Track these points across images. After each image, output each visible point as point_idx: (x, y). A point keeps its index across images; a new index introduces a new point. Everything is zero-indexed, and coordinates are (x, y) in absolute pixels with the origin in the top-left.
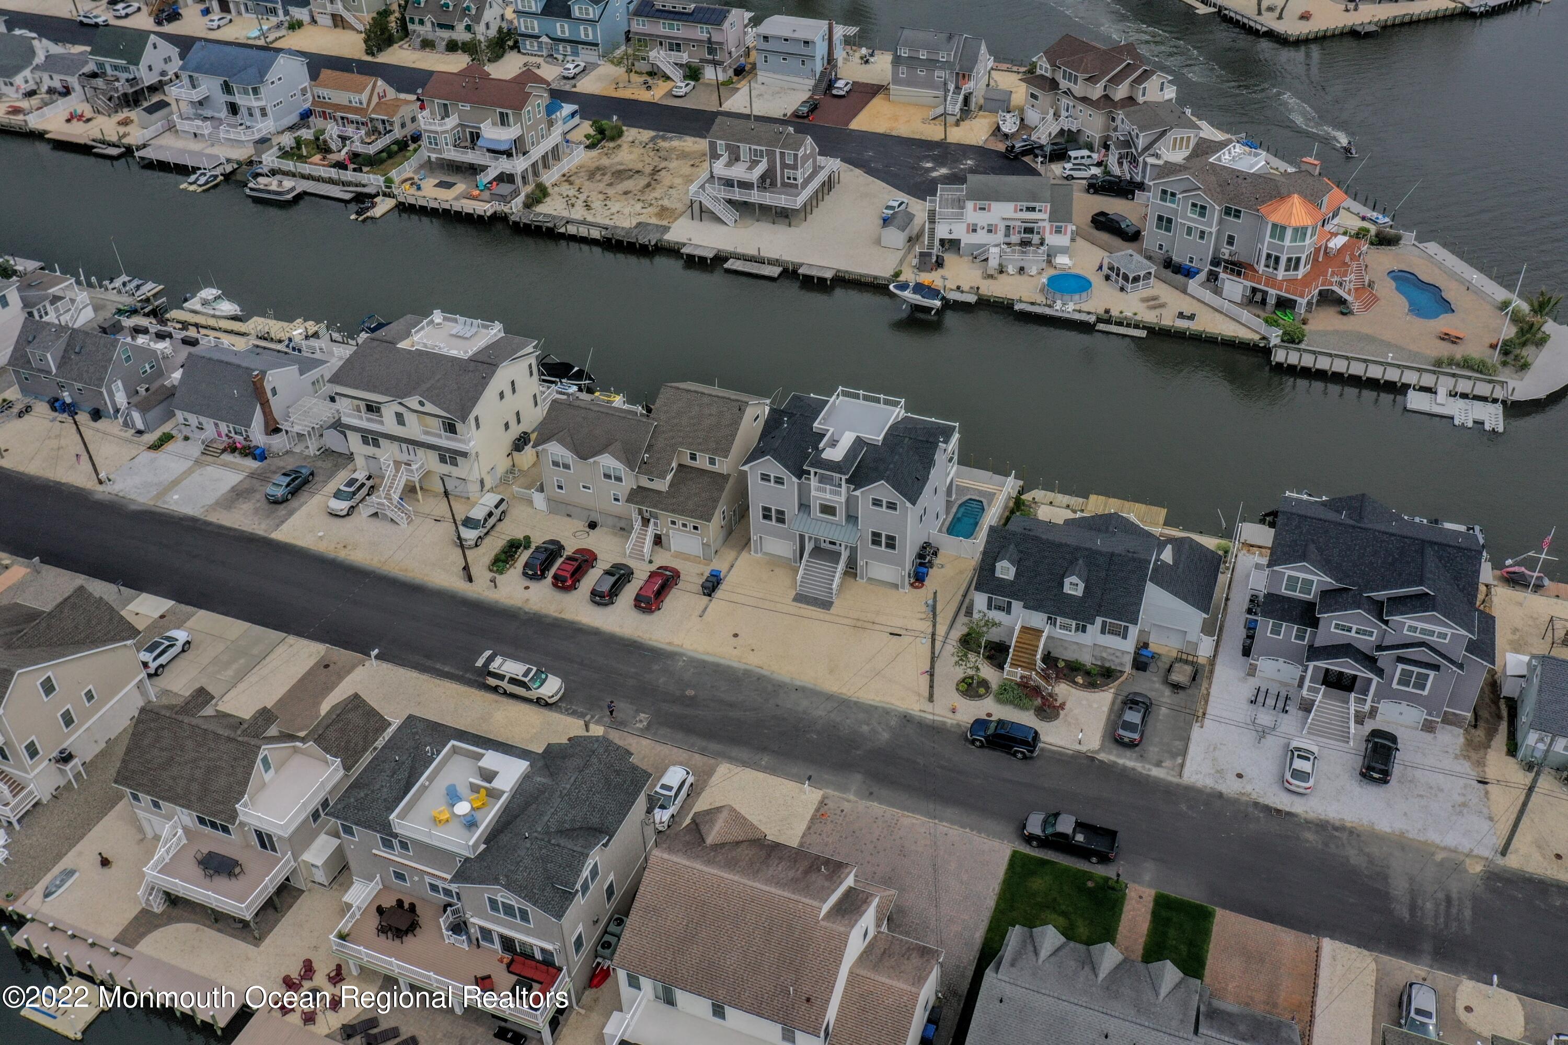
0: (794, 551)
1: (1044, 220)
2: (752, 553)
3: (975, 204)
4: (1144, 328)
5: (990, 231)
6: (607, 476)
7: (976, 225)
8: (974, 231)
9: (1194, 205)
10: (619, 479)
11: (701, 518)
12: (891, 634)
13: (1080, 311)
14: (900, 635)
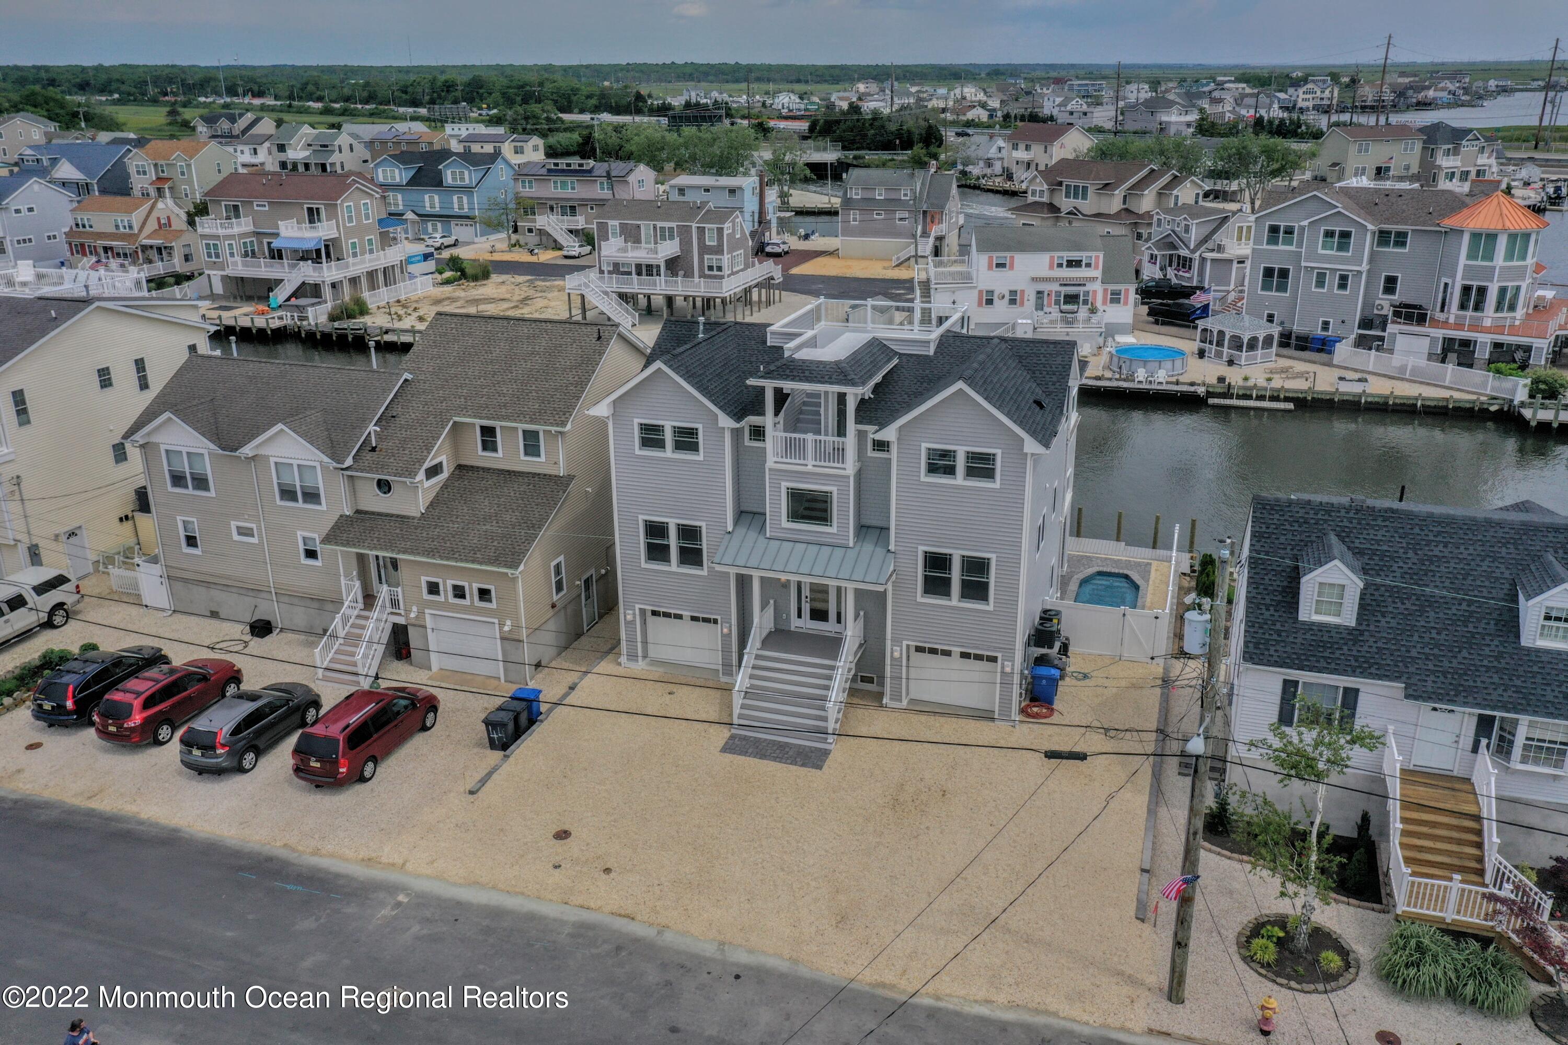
0: (726, 637)
1: (1094, 279)
2: (623, 659)
3: (991, 258)
4: (1287, 399)
5: (1013, 302)
6: (288, 493)
7: (992, 292)
8: (990, 302)
9: (1329, 234)
10: (312, 496)
11: (495, 561)
12: (1051, 755)
13: (1177, 383)
14: (1082, 757)
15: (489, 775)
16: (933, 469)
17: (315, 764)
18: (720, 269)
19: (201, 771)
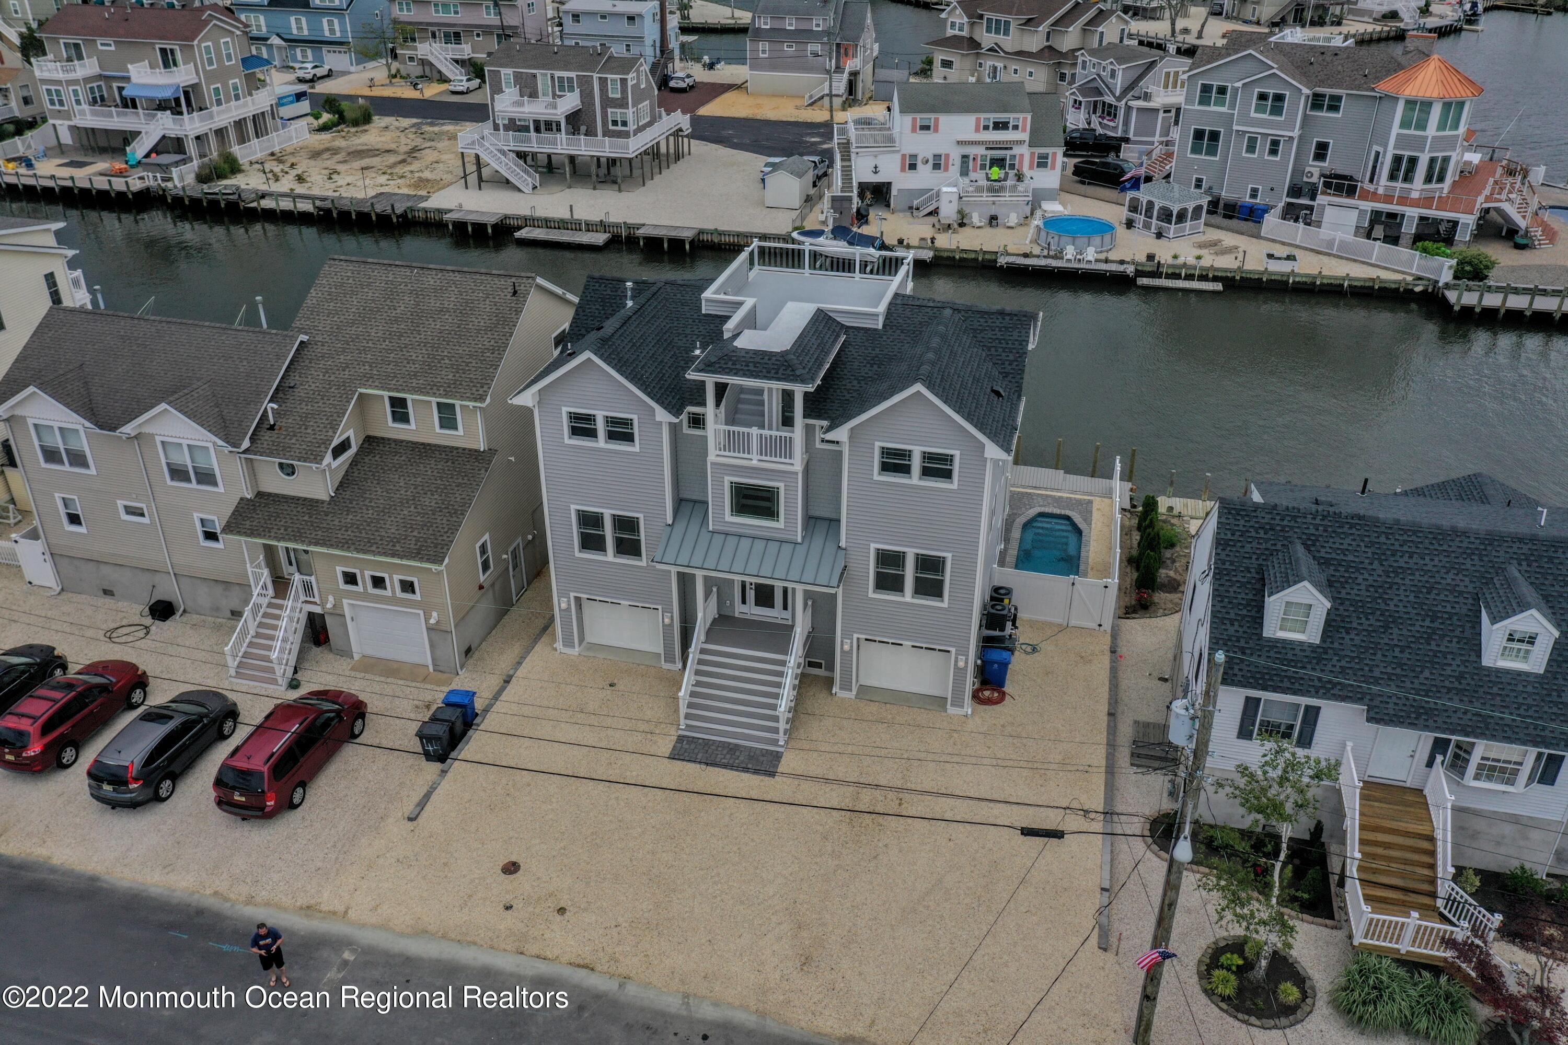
0: (668, 629)
1: (1020, 142)
2: (559, 645)
3: (914, 120)
4: (1215, 279)
5: (937, 166)
6: (178, 473)
7: (914, 156)
8: (913, 167)
9: (1263, 97)
10: (206, 477)
11: (417, 555)
12: (1027, 832)
13: (1107, 261)
14: (1057, 834)
15: (427, 796)
16: (886, 467)
17: (238, 797)
18: (624, 124)
19: (115, 805)
